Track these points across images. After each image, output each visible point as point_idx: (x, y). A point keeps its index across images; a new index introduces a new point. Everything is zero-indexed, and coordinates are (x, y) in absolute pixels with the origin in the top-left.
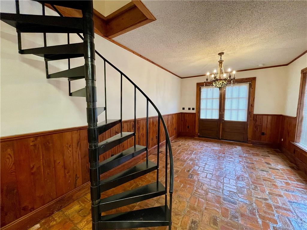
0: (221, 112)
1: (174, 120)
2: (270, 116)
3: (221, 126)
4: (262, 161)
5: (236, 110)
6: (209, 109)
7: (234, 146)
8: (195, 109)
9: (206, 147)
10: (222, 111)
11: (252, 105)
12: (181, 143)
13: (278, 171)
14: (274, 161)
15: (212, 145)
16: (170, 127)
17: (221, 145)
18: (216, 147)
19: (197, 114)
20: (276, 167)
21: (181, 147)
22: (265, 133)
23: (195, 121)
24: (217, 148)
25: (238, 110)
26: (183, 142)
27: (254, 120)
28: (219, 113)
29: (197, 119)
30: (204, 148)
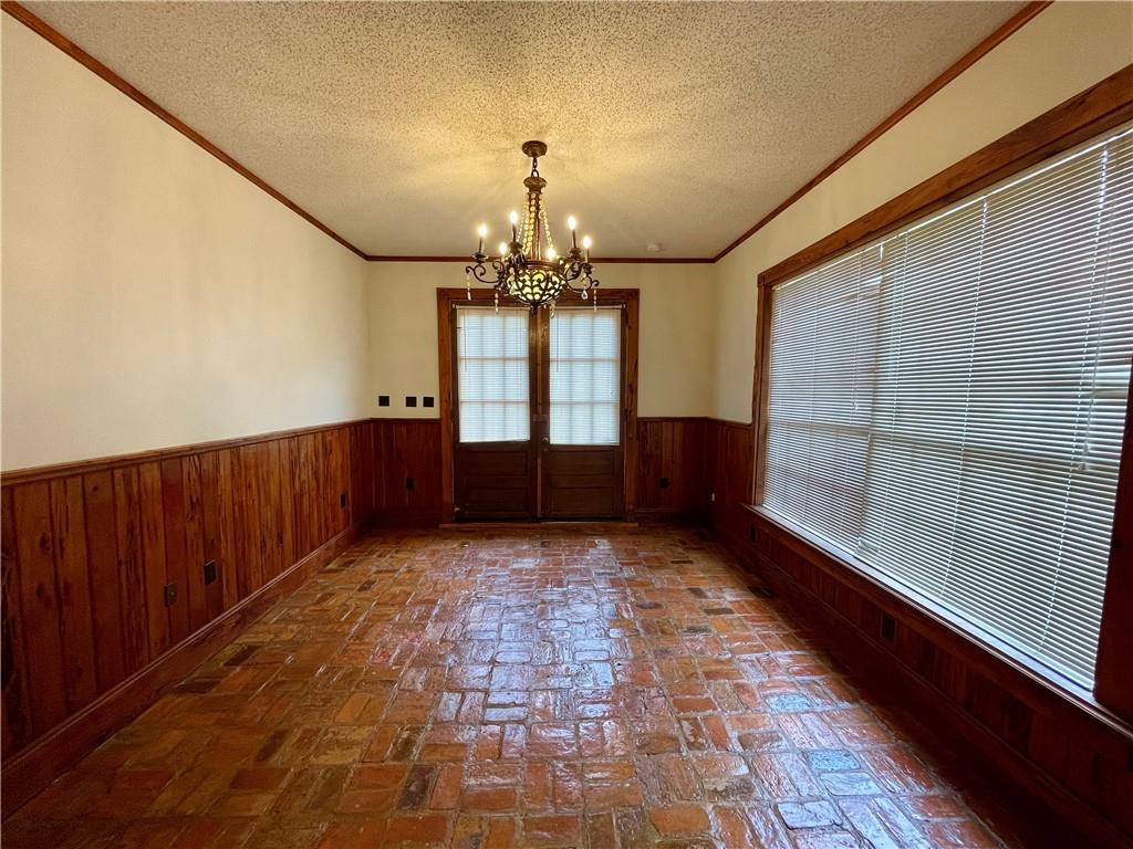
0: (537, 413)
1: (337, 458)
2: (679, 423)
3: (539, 469)
4: (679, 584)
5: (585, 403)
6: (494, 402)
7: (588, 539)
8: (436, 402)
9: (488, 564)
10: (540, 408)
11: (630, 386)
12: (374, 569)
13: (730, 616)
14: (707, 575)
15: (511, 551)
16: (313, 493)
17: (543, 545)
18: (527, 559)
19: (444, 423)
20: (721, 601)
21: (375, 588)
22: (670, 480)
23: (438, 455)
24: (529, 560)
25: (592, 404)
26: (384, 563)
27: (638, 438)
28: (531, 418)
29: (446, 445)
30: (480, 572)
